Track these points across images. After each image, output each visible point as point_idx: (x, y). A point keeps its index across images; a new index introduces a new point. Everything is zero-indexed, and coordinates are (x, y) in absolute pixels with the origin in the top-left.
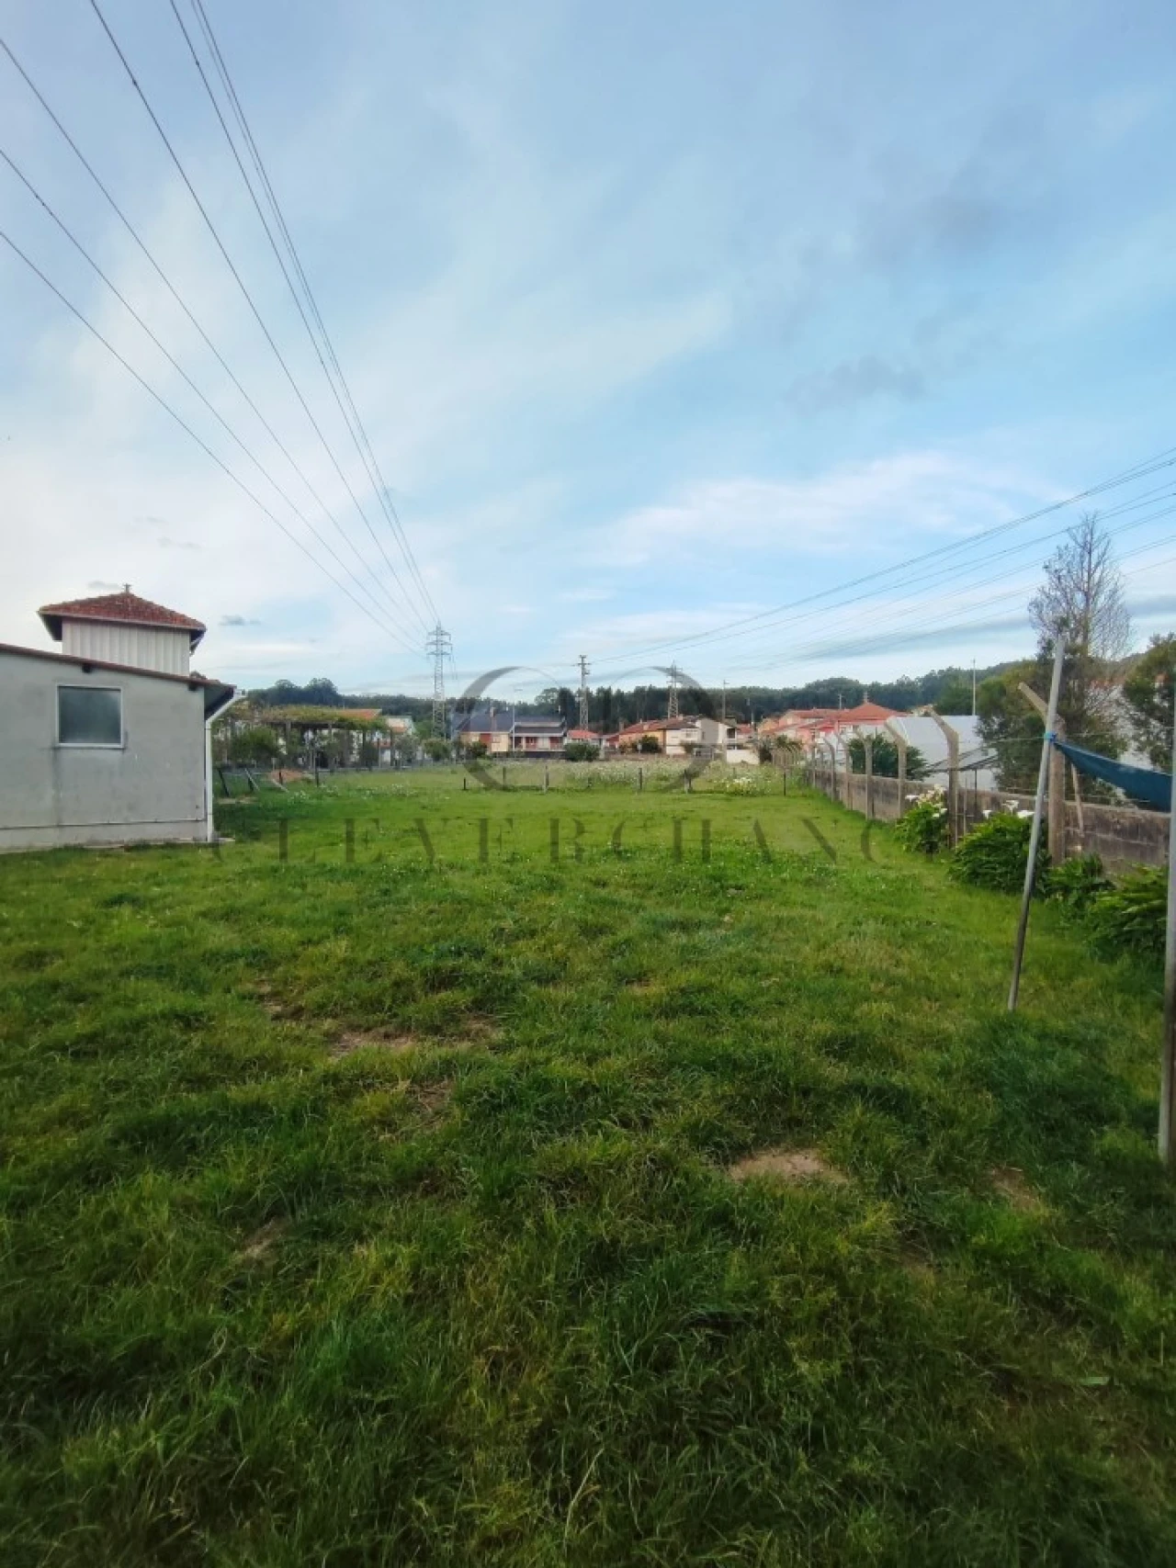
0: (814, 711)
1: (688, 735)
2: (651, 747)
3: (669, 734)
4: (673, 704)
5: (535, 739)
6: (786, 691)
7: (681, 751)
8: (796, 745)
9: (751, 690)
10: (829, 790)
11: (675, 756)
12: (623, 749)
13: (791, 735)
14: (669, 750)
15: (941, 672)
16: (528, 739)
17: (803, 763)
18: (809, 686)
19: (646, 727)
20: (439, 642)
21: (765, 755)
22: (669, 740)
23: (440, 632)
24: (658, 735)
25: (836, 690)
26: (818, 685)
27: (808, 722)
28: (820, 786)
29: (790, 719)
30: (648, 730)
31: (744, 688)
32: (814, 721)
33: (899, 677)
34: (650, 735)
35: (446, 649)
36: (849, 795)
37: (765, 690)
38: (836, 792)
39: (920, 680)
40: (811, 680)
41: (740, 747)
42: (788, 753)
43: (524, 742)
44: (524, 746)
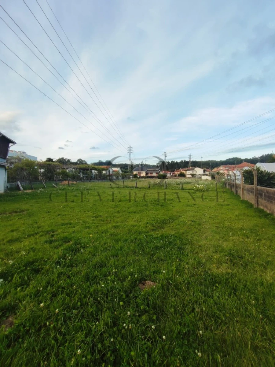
0: (229, 165)
1: (192, 172)
2: (183, 175)
3: (187, 172)
4: (190, 164)
5: (152, 173)
6: (220, 161)
7: (190, 176)
8: (223, 174)
9: (211, 161)
10: (234, 190)
11: (189, 177)
12: (175, 176)
13: (221, 172)
14: (187, 176)
15: (266, 155)
16: (150, 173)
17: (224, 179)
18: (227, 160)
19: (182, 170)
20: (130, 150)
21: (213, 177)
22: (187, 174)
23: (130, 147)
24: (185, 172)
25: (235, 161)
26: (230, 159)
27: (226, 168)
28: (229, 188)
29: (221, 168)
30: (182, 171)
31: (209, 161)
32: (228, 168)
33: (253, 157)
34: (182, 172)
35: (131, 151)
36: (243, 194)
37: (215, 161)
38: (237, 192)
39: (259, 157)
40: (228, 158)
41: (207, 175)
42: (219, 176)
43: (149, 174)
44: (149, 175)
